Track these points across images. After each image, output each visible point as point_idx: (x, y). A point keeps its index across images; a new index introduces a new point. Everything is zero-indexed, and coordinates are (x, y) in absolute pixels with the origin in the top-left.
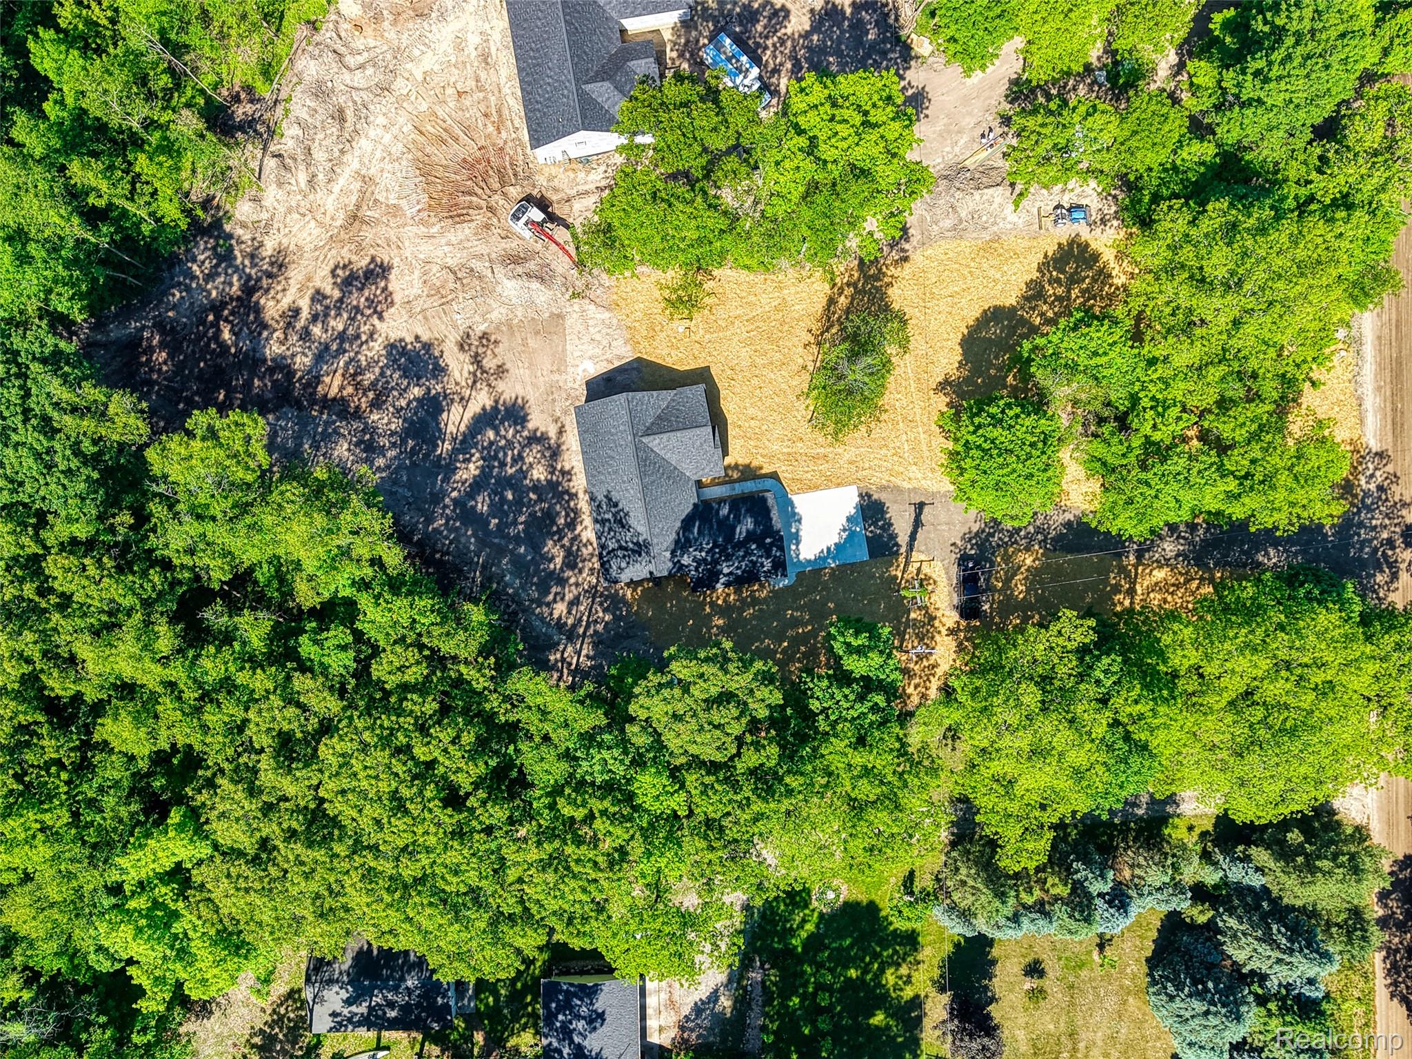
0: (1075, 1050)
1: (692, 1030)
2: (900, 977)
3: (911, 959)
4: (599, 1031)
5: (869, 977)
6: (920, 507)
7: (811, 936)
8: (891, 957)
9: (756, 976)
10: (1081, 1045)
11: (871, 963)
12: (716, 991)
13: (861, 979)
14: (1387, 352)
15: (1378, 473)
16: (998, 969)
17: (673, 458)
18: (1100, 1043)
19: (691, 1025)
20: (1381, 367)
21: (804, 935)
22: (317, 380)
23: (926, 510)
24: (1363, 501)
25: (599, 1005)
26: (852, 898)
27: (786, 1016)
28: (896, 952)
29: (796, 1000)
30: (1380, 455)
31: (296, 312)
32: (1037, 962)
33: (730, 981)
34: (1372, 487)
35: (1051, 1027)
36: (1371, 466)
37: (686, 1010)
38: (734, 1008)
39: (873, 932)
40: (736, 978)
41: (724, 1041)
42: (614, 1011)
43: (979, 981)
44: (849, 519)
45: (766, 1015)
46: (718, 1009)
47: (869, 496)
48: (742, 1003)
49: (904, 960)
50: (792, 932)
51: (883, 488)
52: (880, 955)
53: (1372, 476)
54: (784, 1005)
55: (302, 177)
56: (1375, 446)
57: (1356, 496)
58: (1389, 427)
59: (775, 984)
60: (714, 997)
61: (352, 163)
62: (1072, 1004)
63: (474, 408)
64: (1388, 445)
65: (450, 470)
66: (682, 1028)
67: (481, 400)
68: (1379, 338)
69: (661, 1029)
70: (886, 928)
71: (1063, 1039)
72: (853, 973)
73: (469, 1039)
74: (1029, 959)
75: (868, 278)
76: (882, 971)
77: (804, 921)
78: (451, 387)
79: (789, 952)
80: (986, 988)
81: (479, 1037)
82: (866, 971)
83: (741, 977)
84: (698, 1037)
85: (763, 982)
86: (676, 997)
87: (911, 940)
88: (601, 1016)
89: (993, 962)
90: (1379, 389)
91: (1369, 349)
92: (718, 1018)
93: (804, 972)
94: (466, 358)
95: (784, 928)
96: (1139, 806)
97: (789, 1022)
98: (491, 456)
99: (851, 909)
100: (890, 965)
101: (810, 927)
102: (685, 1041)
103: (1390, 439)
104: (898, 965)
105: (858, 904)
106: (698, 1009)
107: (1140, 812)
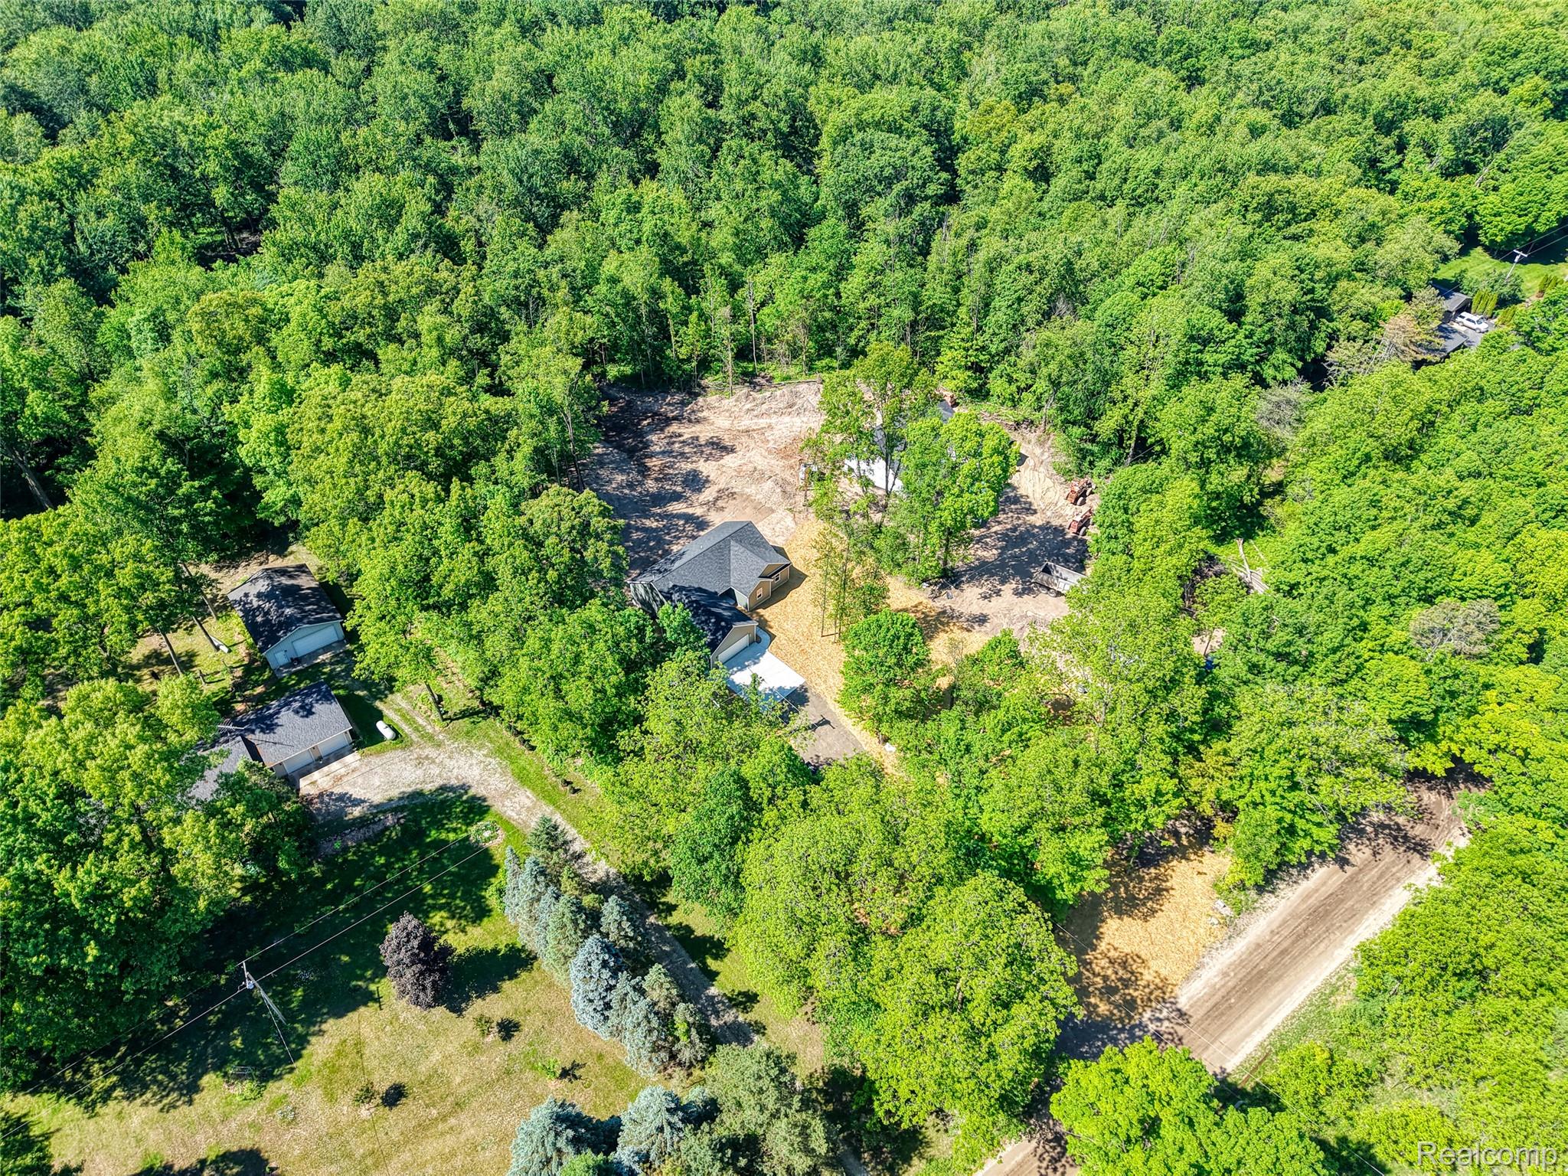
0: (444, 1118)
1: (322, 802)
2: (442, 925)
3: (463, 922)
4: (297, 717)
5: (430, 901)
6: (825, 722)
7: (445, 842)
8: (457, 907)
9: (390, 820)
10: (452, 1121)
11: (444, 896)
12: (364, 801)
13: (425, 897)
14: (1257, 960)
15: (1166, 1023)
16: (494, 997)
17: (734, 565)
18: (463, 1138)
19: (326, 799)
20: (1241, 963)
21: (443, 836)
22: (651, 457)
23: (826, 727)
24: (1133, 1027)
25: (318, 708)
26: (493, 851)
27: (365, 859)
28: (464, 908)
29: (382, 861)
30: (1182, 1014)
31: (680, 435)
32: (516, 1026)
33: (376, 806)
34: (1152, 1027)
35: (458, 1080)
36: (1165, 1013)
37: (337, 790)
38: (355, 820)
39: (473, 883)
40: (381, 809)
41: (322, 826)
42: (317, 721)
43: (472, 988)
44: (780, 689)
45: (359, 845)
46: (349, 810)
47: (806, 690)
48: (362, 822)
49: (460, 918)
50: (440, 826)
51: (818, 696)
52: (455, 899)
53: (1159, 1020)
54: (373, 855)
55: (748, 406)
56: (1183, 1003)
57: (1131, 1018)
58: (1210, 1004)
59: (389, 838)
60: (357, 802)
61: (774, 420)
62: (491, 1085)
63: (690, 511)
64: (1196, 1015)
65: (647, 517)
66: (321, 795)
67: (698, 511)
68: (1259, 946)
69: (313, 783)
70: (482, 889)
71: (451, 1099)
72: (427, 888)
73: (257, 684)
74: (516, 1018)
75: (937, 619)
76: (441, 908)
77: (455, 830)
78: (694, 498)
79: (423, 833)
80: (469, 998)
81: (259, 690)
82: (432, 897)
83: (384, 812)
84: (318, 809)
85: (387, 828)
86: (345, 779)
87: (481, 912)
88: (310, 713)
89: (496, 989)
90: (1225, 974)
91: (1241, 945)
92: (342, 813)
93: (410, 853)
94: (715, 495)
95: (441, 820)
96: (718, 1017)
97: (362, 866)
98: (668, 529)
99: (487, 855)
100: (449, 911)
101: (452, 836)
102: (310, 802)
103: (1202, 1012)
104: (453, 917)
105: (491, 858)
106: (342, 798)
107: (714, 1022)
